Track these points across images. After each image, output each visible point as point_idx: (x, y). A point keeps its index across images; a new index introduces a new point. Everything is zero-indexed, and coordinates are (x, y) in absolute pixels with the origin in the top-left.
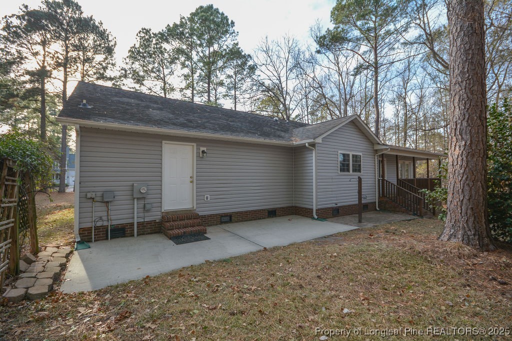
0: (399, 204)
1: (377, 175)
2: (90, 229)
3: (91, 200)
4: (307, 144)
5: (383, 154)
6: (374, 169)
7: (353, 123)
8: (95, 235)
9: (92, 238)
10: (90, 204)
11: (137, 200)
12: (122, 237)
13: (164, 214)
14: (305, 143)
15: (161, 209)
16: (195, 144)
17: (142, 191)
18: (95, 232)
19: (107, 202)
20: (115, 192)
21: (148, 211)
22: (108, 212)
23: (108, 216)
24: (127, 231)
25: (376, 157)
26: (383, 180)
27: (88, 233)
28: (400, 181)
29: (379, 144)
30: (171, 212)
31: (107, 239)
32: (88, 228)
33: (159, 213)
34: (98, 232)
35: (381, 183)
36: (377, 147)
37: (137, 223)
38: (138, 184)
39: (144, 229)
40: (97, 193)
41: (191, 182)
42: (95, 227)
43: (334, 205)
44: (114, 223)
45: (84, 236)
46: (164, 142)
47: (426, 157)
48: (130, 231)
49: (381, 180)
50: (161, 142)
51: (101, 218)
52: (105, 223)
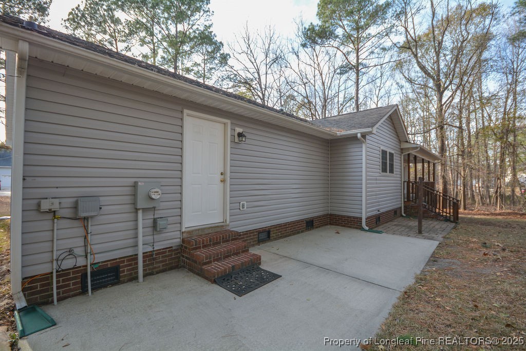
2: (47, 277)
3: (50, 216)
4: (359, 135)
6: (400, 170)
8: (58, 288)
9: (52, 295)
10: (47, 225)
11: (143, 212)
12: (113, 285)
13: (184, 235)
14: (357, 134)
15: (181, 227)
16: (228, 121)
17: (153, 197)
18: (58, 282)
19: (86, 219)
20: (101, 199)
21: (160, 232)
22: (85, 238)
23: (85, 246)
24: (123, 271)
25: (402, 157)
27: (42, 286)
30: (196, 230)
31: (84, 291)
32: (41, 275)
33: (178, 234)
34: (63, 281)
36: (405, 146)
37: (143, 253)
38: (144, 182)
39: (152, 264)
40: (63, 201)
41: (221, 181)
42: (57, 271)
44: (99, 258)
45: (33, 294)
46: (186, 111)
48: (128, 270)
50: (182, 112)
51: (71, 252)
52: (81, 262)
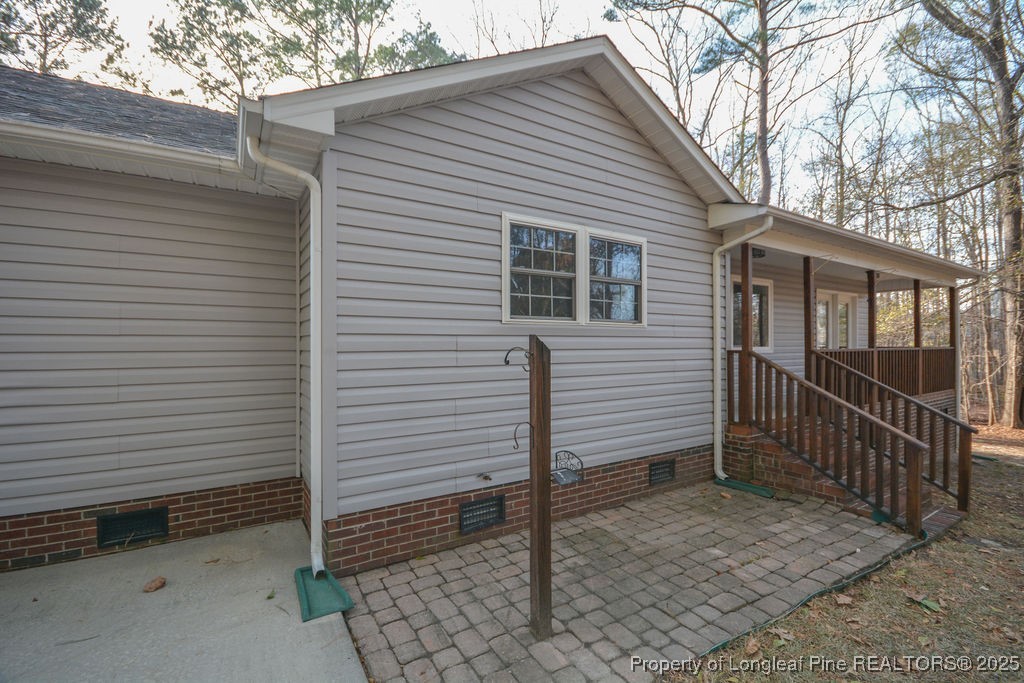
0: (812, 461)
1: (719, 332)
5: (745, 246)
6: (707, 311)
7: (583, 72)
25: (718, 261)
26: (746, 355)
28: (819, 358)
29: (727, 202)
35: (736, 364)
36: (721, 217)
43: (474, 484)
47: (913, 275)
49: (736, 357)
